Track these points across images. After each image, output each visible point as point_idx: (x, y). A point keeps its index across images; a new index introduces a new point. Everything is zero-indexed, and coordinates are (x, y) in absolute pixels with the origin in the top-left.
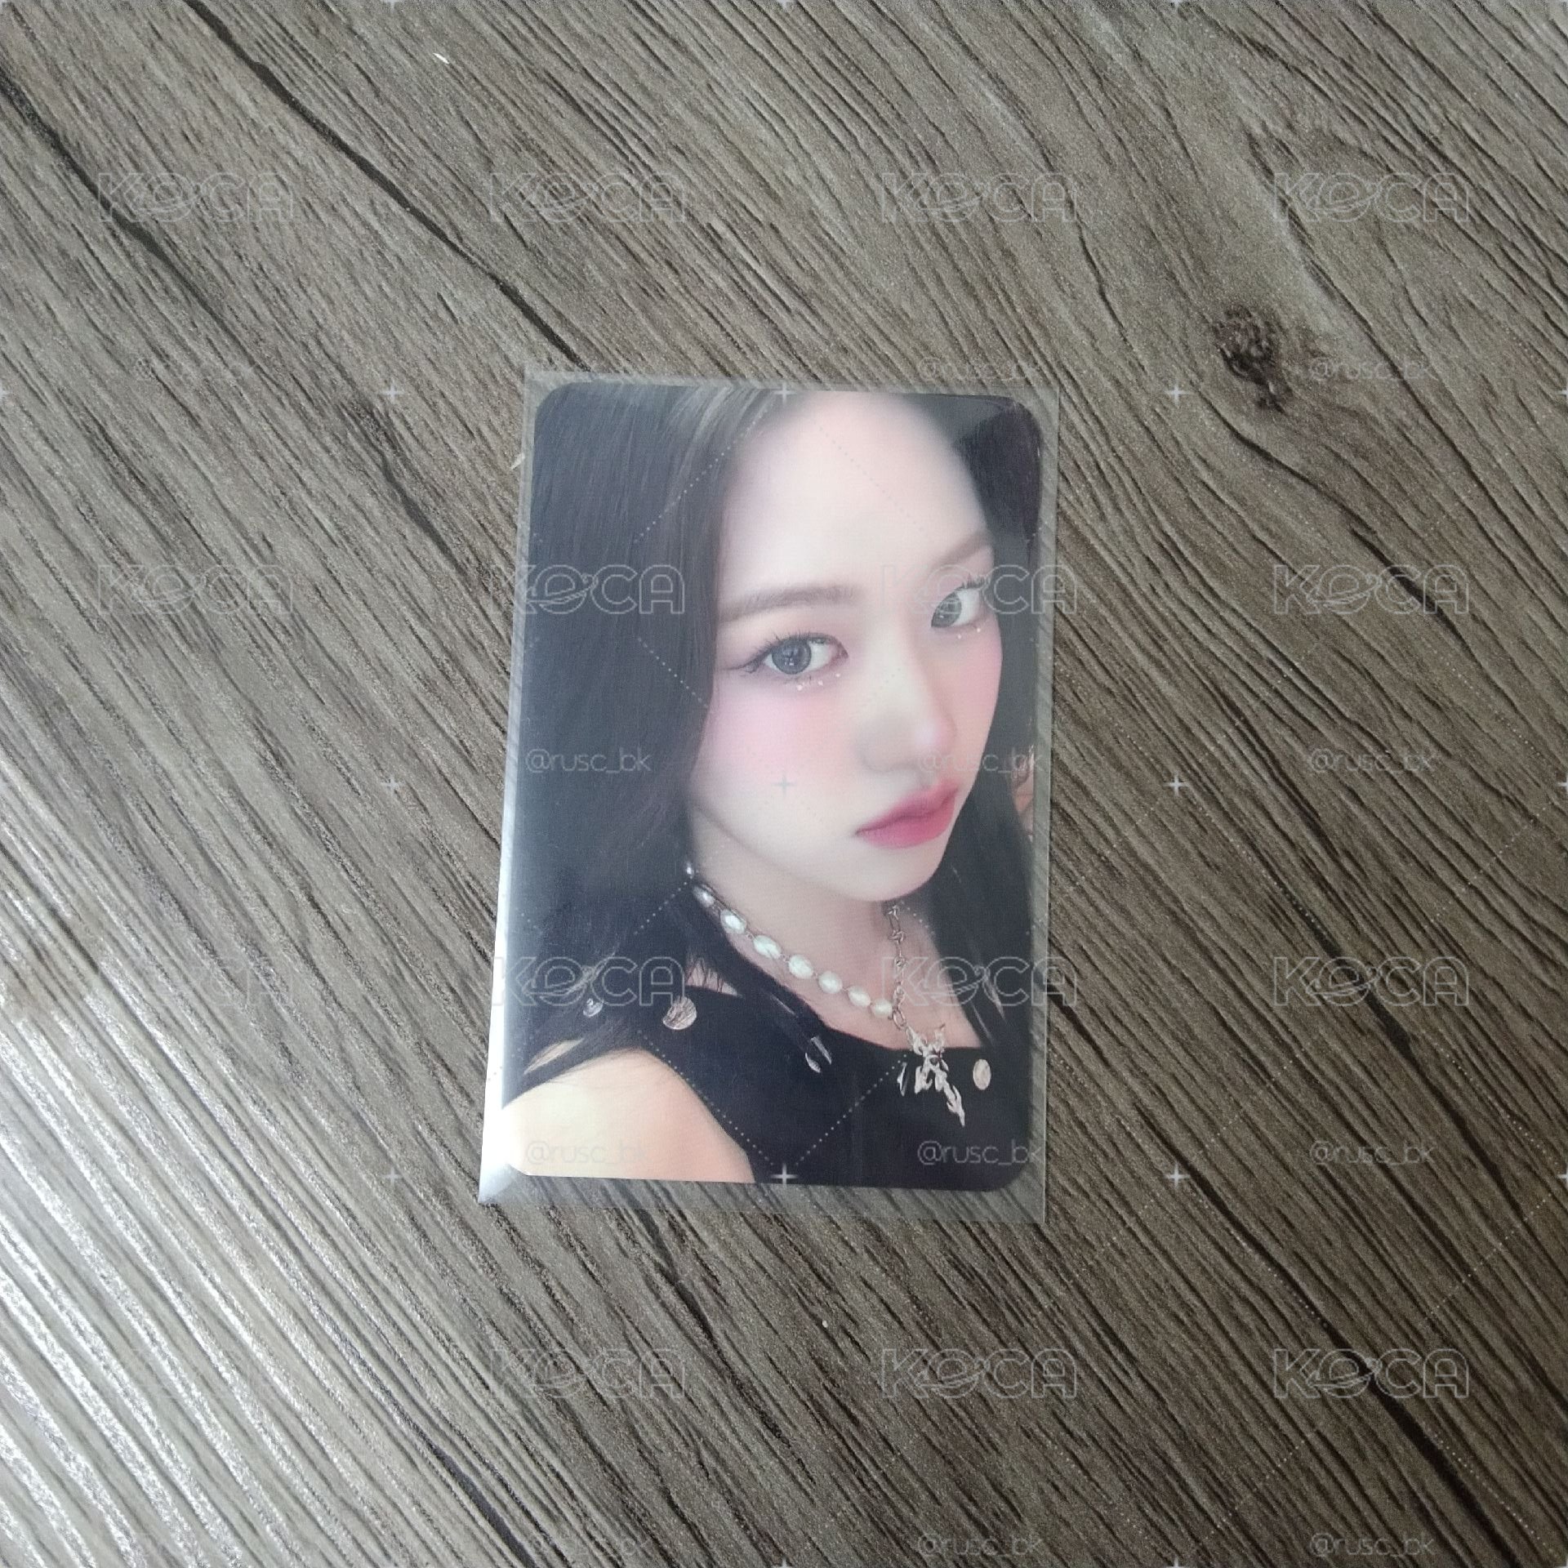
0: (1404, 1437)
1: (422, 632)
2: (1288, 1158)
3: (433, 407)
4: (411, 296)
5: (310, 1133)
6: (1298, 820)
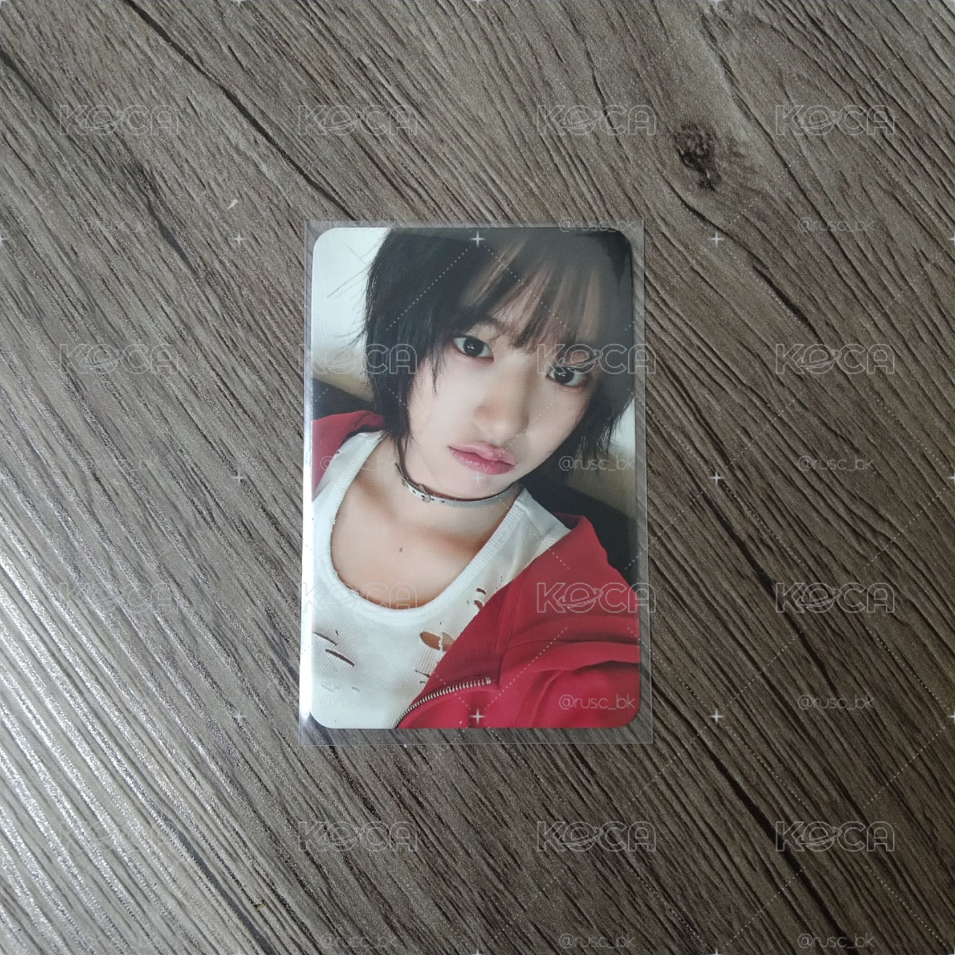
0: (758, 826)
1: (168, 310)
2: (694, 654)
3: (180, 168)
4: (170, 98)
5: (91, 620)
6: (710, 446)
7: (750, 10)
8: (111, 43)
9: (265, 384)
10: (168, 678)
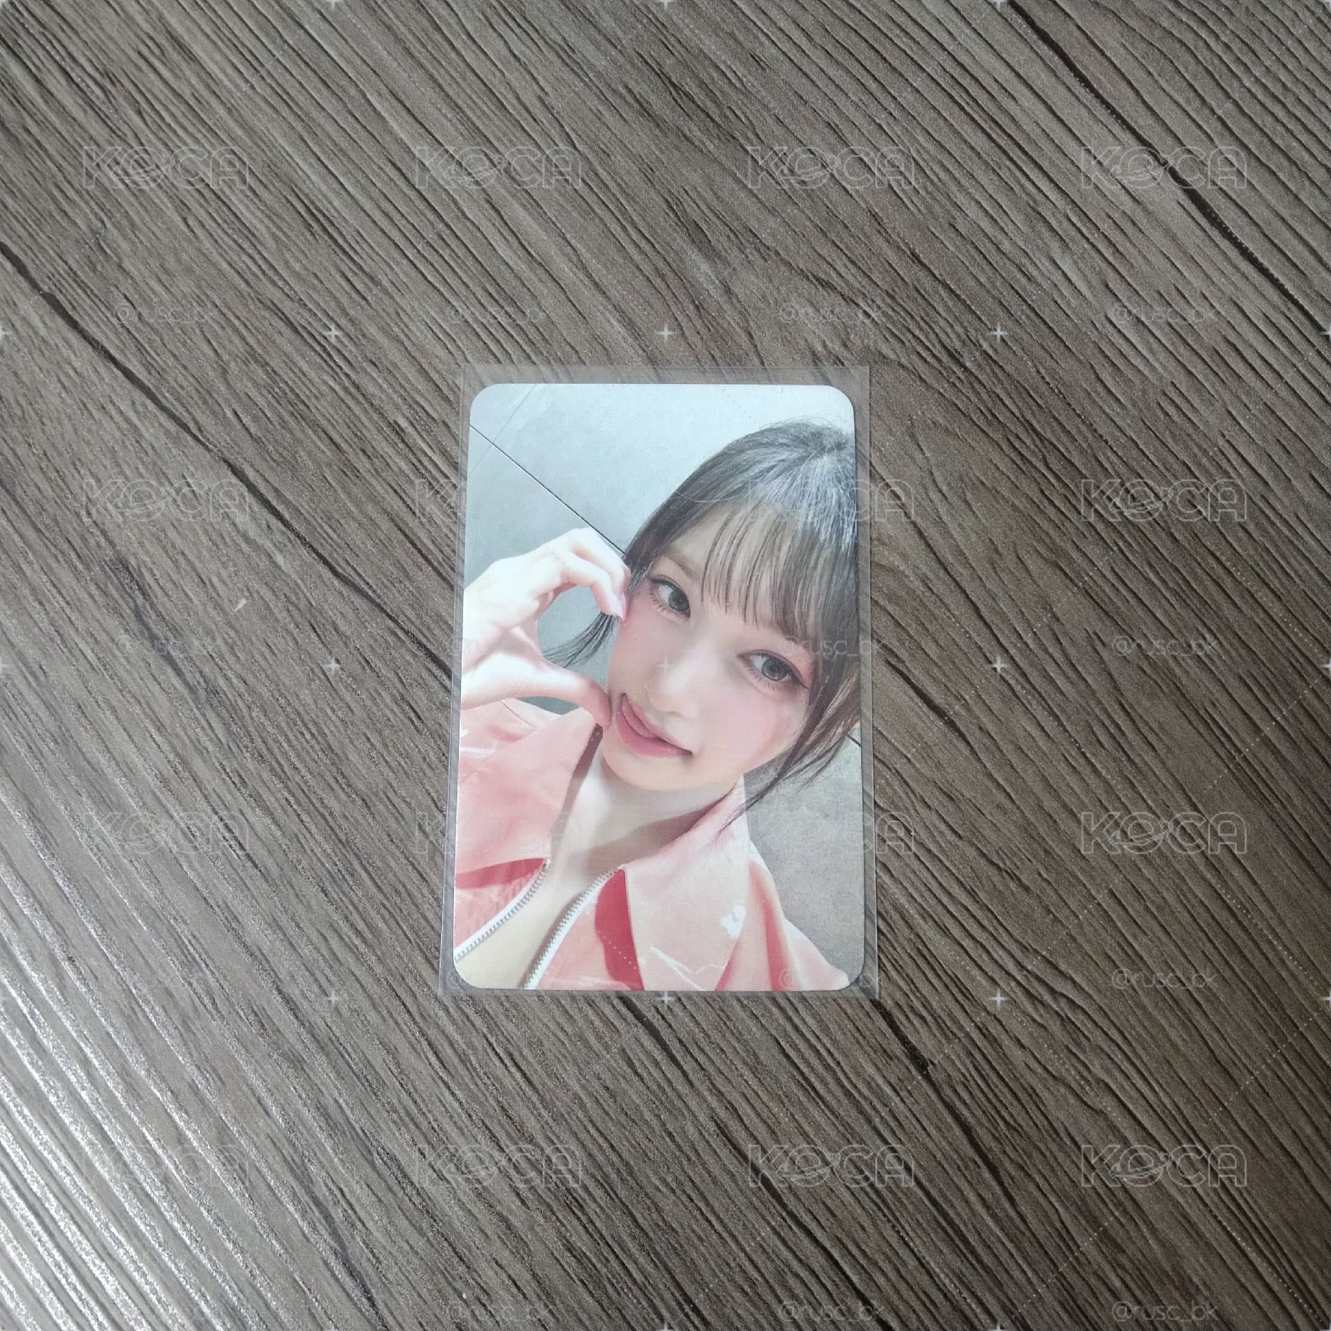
7: (871, 344)
8: (88, 410)
9: (280, 828)
10: (161, 1214)
